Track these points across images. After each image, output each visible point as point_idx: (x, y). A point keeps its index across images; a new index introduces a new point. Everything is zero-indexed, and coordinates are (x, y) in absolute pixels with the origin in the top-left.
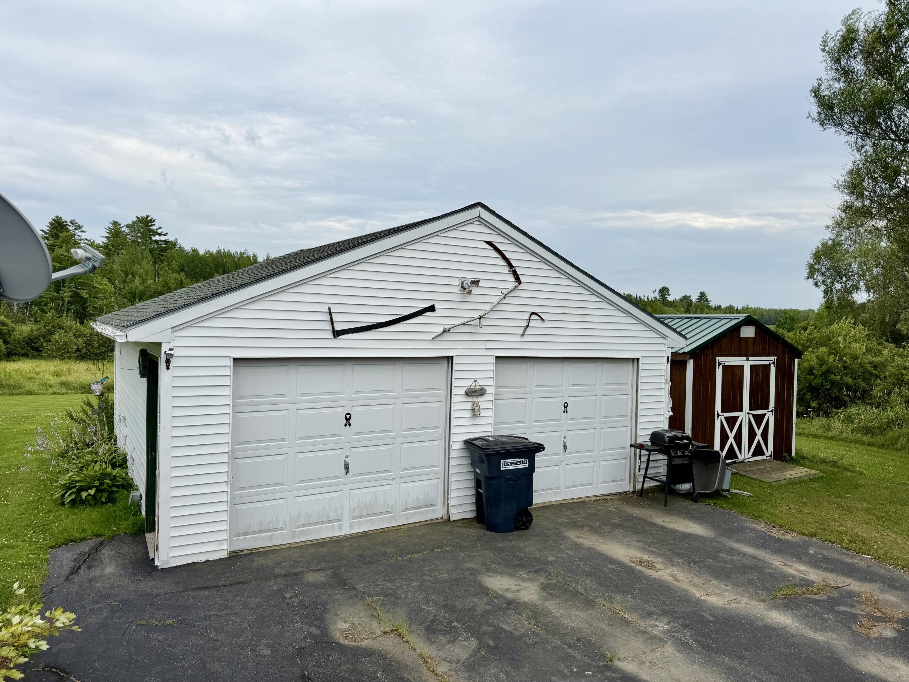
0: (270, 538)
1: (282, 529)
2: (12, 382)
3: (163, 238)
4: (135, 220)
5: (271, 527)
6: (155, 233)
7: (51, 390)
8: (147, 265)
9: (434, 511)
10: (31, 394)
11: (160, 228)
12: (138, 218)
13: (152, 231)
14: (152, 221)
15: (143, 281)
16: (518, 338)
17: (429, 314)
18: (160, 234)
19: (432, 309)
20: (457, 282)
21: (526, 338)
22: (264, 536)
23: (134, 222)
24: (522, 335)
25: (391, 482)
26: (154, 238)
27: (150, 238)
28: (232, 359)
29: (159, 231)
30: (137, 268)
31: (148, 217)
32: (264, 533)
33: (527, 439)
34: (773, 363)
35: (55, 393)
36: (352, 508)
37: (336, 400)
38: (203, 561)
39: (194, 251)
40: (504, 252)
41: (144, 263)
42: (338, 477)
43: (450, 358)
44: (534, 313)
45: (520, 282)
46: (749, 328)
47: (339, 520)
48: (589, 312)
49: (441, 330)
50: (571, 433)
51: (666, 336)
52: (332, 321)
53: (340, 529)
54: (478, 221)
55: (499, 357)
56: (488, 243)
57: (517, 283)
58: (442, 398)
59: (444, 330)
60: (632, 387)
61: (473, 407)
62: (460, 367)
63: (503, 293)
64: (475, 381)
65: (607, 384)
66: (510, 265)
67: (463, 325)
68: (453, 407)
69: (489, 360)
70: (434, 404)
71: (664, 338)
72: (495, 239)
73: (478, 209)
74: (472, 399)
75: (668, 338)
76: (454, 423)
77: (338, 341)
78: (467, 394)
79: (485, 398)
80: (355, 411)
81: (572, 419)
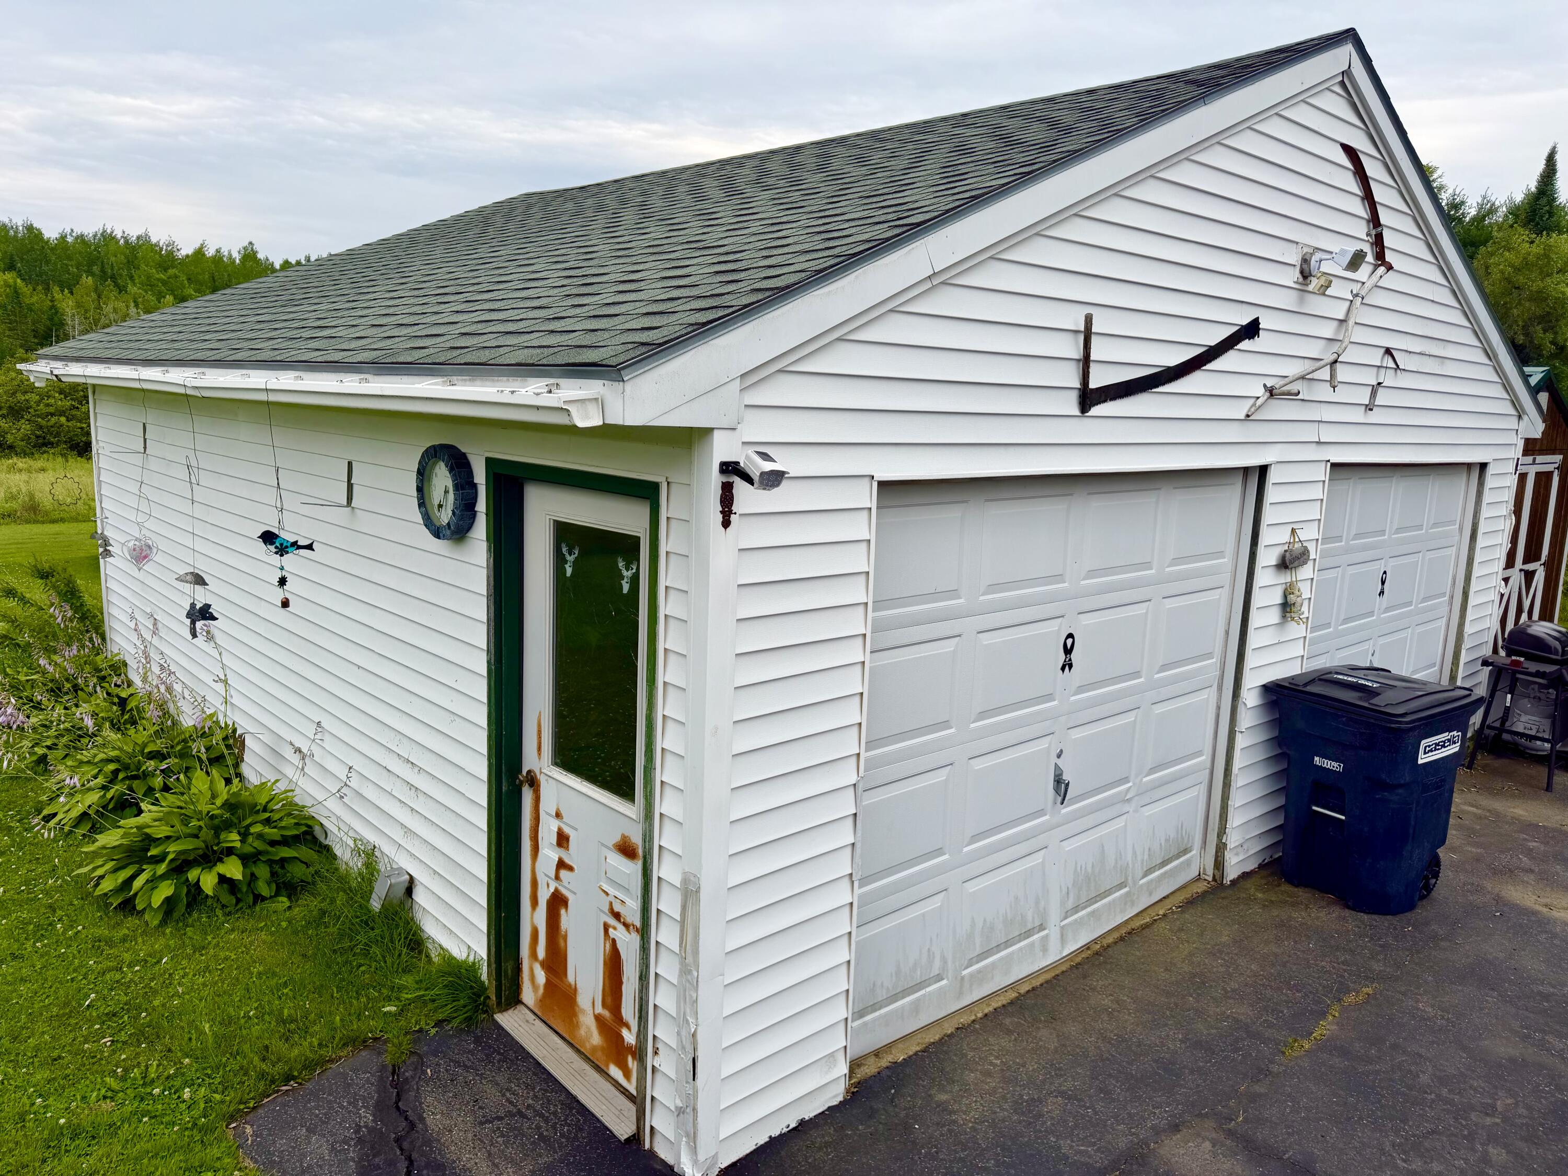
0: (916, 1008)
1: (939, 978)
5: (918, 977)
9: (1188, 863)
16: (1358, 415)
17: (1245, 345)
19: (1251, 330)
20: (1294, 257)
21: (1376, 416)
22: (903, 1007)
24: (1370, 407)
25: (1126, 808)
28: (875, 485)
32: (903, 997)
33: (1389, 672)
34: (1558, 468)
36: (1065, 890)
37: (1051, 599)
38: (793, 1125)
40: (1372, 183)
42: (1041, 813)
43: (1263, 470)
44: (1388, 351)
45: (1390, 268)
46: (1544, 397)
47: (1042, 928)
48: (1450, 352)
49: (1260, 392)
50: (1382, 641)
51: (1525, 413)
52: (1086, 361)
53: (1045, 950)
54: (1342, 83)
55: (1335, 466)
56: (1350, 151)
57: (1382, 269)
58: (1226, 578)
59: (1271, 392)
60: (1461, 529)
61: (1285, 597)
62: (1272, 495)
63: (1357, 295)
64: (1293, 531)
65: (1435, 525)
66: (1375, 220)
67: (1303, 378)
68: (1258, 600)
69: (1322, 473)
70: (1214, 595)
71: (1520, 417)
72: (1360, 143)
73: (1348, 49)
74: (1286, 578)
75: (1525, 418)
76: (1253, 641)
77: (1085, 422)
78: (1284, 564)
79: (1306, 572)
80: (1082, 627)
81: (1387, 610)
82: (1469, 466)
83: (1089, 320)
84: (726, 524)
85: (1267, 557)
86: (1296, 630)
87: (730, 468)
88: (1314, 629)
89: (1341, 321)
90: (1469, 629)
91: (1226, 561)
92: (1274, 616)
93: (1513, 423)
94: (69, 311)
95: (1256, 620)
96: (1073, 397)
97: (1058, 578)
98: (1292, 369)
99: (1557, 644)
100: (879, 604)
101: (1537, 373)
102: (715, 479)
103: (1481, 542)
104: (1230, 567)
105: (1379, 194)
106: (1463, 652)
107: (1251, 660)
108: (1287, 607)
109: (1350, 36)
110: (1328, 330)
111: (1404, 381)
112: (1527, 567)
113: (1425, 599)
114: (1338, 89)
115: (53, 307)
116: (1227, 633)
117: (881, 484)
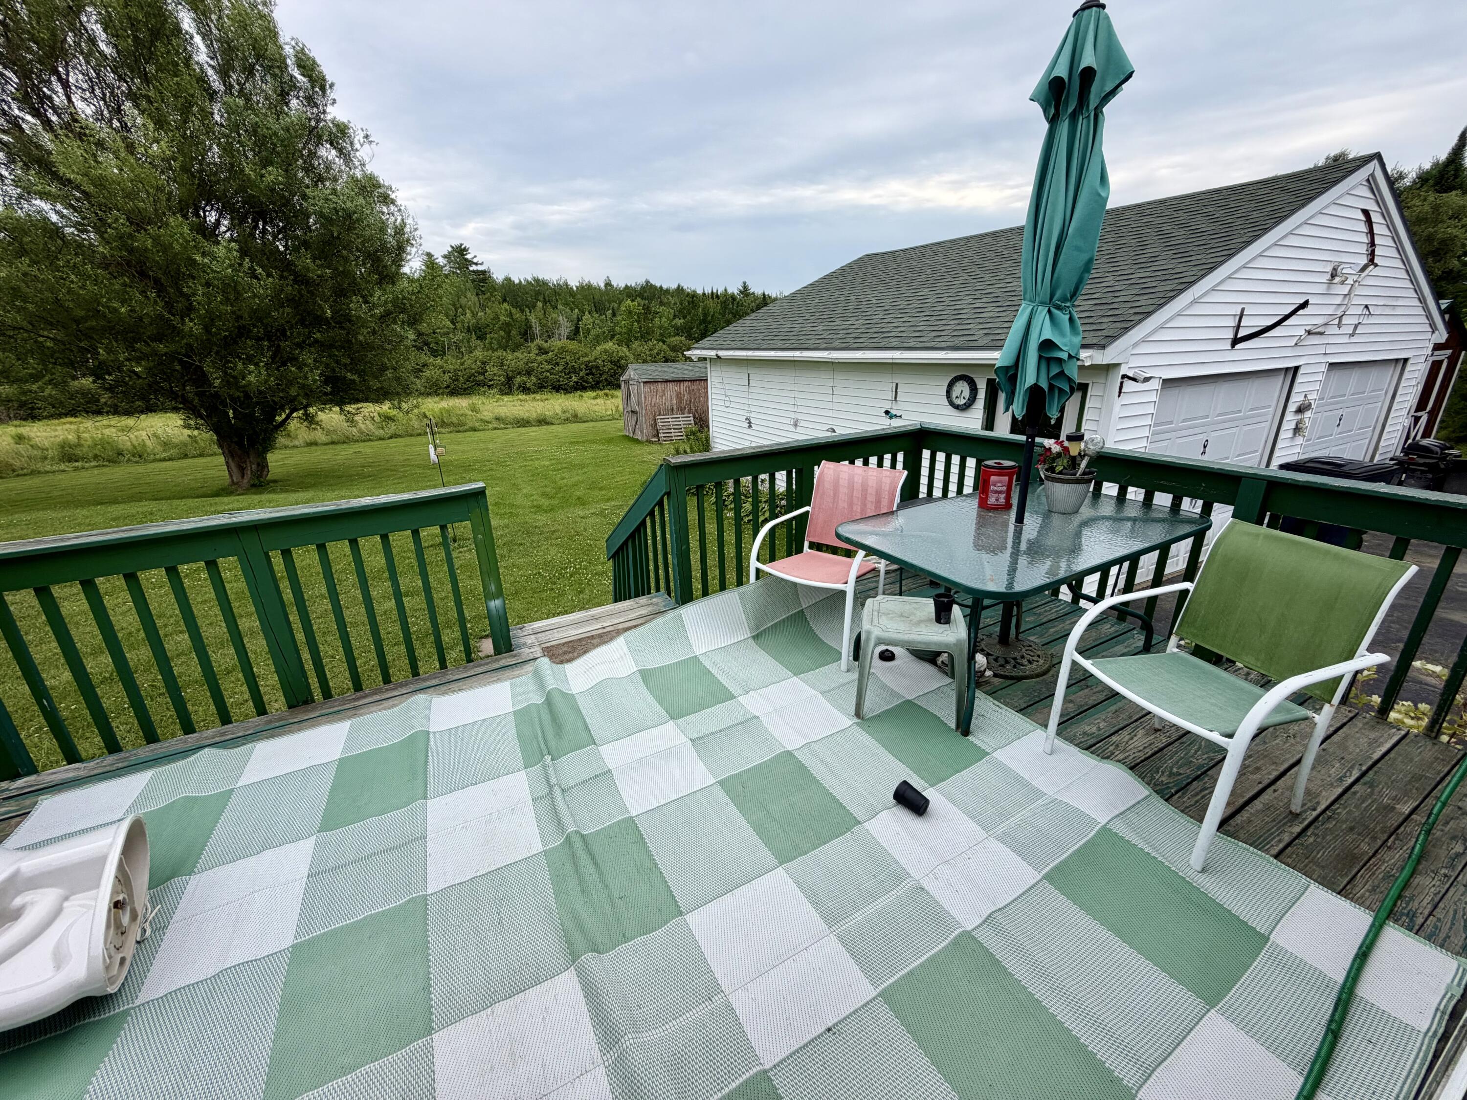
2: (454, 420)
3: (480, 268)
4: (450, 249)
6: (472, 263)
7: (491, 426)
8: (471, 298)
10: (475, 430)
11: (475, 257)
12: (452, 247)
13: (466, 260)
14: (465, 249)
15: (474, 315)
16: (1346, 339)
17: (1300, 312)
18: (476, 264)
19: (1305, 305)
20: (1330, 269)
21: (1354, 339)
23: (449, 252)
24: (1352, 335)
26: (471, 269)
27: (468, 268)
28: (1162, 380)
29: (475, 260)
30: (463, 301)
31: (461, 245)
35: (496, 429)
37: (1202, 425)
39: (508, 279)
40: (1373, 225)
41: (469, 295)
43: (1296, 369)
44: (1367, 307)
45: (1376, 265)
46: (1447, 317)
47: (1177, 556)
48: (1400, 302)
49: (1302, 332)
50: (1334, 448)
51: (1437, 329)
52: (1238, 327)
53: (1177, 564)
54: (1368, 180)
55: (1331, 364)
56: (1366, 213)
57: (1372, 267)
58: (1270, 417)
59: (1309, 333)
60: (1386, 393)
61: (1297, 425)
62: (1299, 379)
63: (1356, 281)
64: (1306, 396)
65: (1373, 391)
66: (1372, 244)
67: (1326, 324)
68: (1285, 426)
69: (1324, 368)
70: (1263, 425)
71: (1433, 332)
72: (1371, 206)
73: (1376, 161)
74: (1299, 417)
75: (1437, 332)
76: (1280, 445)
77: (1233, 352)
78: (1300, 410)
79: (1308, 414)
80: (1212, 437)
81: (1340, 433)
82: (1397, 360)
83: (1243, 310)
84: (1119, 396)
85: (1292, 407)
86: (1299, 440)
87: (1124, 377)
88: (1307, 441)
89: (1346, 295)
90: (1382, 444)
91: (1271, 410)
92: (1290, 434)
93: (1429, 336)
94: (533, 321)
95: (1282, 435)
96: (1230, 342)
97: (1207, 417)
98: (1320, 321)
99: (1438, 450)
100: (1156, 425)
101: (1445, 303)
102: (1119, 380)
103: (1398, 399)
104: (1272, 413)
105: (1377, 229)
106: (1377, 456)
107: (1277, 453)
108: (1297, 430)
109: (1378, 157)
110: (1338, 300)
111: (1372, 320)
112: (1416, 414)
113: (1360, 429)
114: (1365, 183)
115: (526, 319)
116: (1266, 442)
117: (1164, 380)
